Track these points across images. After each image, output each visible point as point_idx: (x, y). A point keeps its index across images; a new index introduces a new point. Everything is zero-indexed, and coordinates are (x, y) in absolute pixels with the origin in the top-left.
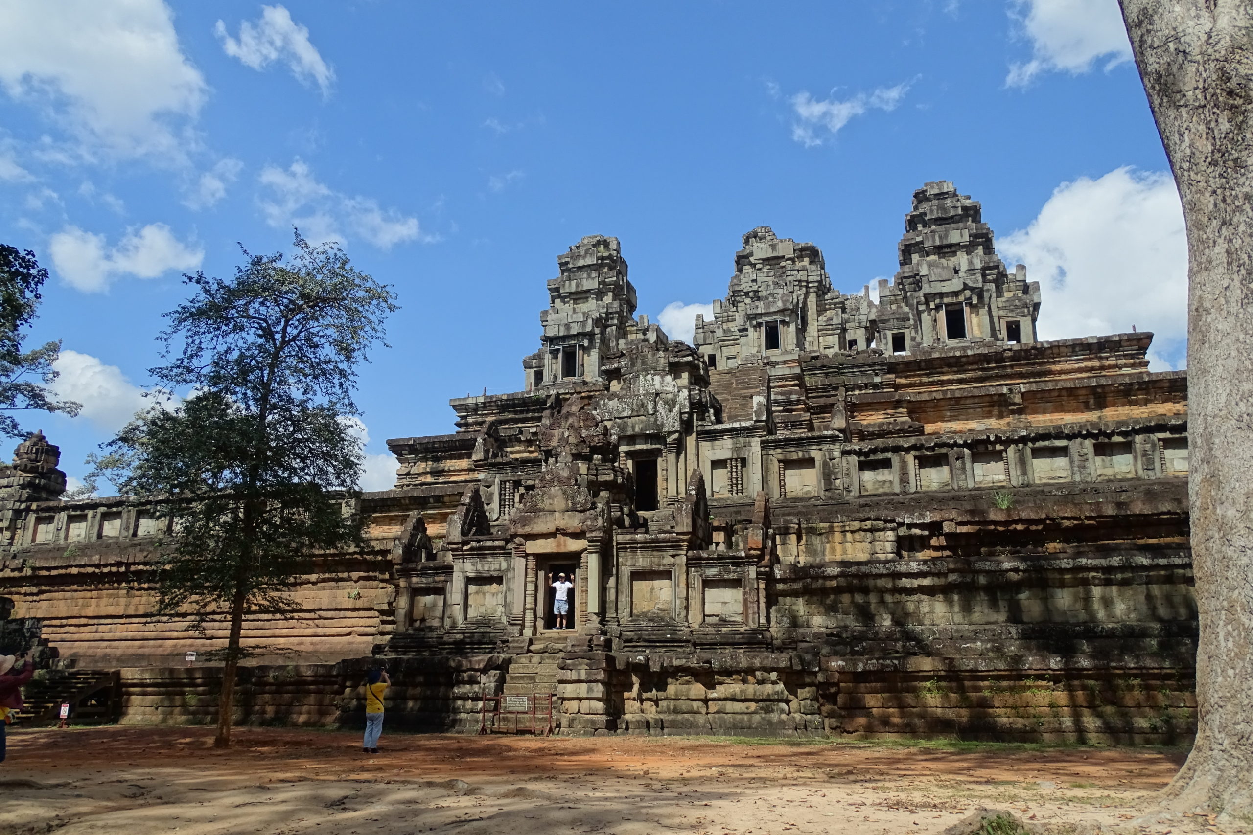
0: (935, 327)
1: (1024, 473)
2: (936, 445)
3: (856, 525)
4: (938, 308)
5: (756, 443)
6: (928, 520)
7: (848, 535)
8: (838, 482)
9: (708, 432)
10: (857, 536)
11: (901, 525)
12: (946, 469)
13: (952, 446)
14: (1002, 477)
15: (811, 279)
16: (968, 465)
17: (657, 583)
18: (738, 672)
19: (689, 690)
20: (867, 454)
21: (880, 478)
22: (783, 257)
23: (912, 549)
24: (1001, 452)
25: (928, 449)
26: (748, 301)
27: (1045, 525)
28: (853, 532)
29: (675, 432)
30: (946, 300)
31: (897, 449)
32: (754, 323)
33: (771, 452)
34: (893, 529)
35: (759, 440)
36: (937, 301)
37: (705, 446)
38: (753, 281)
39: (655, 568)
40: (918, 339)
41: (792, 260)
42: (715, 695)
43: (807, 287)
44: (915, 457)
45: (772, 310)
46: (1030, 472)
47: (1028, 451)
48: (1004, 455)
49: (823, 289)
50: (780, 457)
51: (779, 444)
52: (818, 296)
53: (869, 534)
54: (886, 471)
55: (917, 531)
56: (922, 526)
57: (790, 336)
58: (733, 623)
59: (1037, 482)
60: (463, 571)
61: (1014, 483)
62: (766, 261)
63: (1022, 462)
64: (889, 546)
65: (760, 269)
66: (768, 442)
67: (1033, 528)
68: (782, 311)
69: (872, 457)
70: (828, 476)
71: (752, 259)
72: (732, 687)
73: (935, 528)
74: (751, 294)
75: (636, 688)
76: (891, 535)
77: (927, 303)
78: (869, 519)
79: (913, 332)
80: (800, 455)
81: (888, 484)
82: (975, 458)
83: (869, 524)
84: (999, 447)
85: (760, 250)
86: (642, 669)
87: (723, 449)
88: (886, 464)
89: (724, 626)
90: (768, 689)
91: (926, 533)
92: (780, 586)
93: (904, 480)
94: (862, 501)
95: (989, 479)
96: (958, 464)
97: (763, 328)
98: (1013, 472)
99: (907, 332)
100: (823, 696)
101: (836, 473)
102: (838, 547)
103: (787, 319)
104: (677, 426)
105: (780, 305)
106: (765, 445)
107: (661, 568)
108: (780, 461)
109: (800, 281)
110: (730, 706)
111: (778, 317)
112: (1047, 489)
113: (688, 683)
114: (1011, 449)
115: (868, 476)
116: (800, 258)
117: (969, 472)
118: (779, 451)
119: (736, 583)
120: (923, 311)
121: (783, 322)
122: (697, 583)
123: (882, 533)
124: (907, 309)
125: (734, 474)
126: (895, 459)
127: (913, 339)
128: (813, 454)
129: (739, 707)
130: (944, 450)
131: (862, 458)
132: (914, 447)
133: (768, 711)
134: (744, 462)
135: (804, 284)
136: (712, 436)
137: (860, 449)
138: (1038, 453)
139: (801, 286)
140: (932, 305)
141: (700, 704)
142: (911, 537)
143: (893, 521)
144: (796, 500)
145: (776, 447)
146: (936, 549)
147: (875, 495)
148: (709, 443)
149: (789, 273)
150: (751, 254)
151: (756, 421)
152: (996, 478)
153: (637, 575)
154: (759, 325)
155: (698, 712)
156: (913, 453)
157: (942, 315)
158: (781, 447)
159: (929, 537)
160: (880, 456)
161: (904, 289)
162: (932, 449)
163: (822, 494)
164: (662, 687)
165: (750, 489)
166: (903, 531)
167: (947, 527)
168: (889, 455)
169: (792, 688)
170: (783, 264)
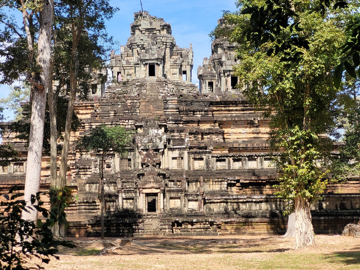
0: (226, 84)
1: (262, 165)
2: (239, 156)
3: (217, 180)
4: (228, 76)
5: (186, 153)
6: (236, 179)
7: (214, 182)
8: (210, 165)
9: (171, 148)
10: (217, 183)
11: (228, 180)
12: (241, 162)
13: (243, 156)
14: (256, 166)
15: (168, 41)
16: (247, 162)
17: (176, 200)
18: (199, 222)
19: (187, 226)
20: (219, 158)
21: (222, 165)
22: (155, 29)
23: (231, 186)
24: (256, 159)
25: (236, 157)
26: (138, 49)
27: (266, 181)
28: (215, 182)
29: (162, 149)
30: (231, 73)
31: (227, 156)
32: (144, 63)
33: (190, 155)
34: (226, 181)
35: (187, 151)
36: (228, 73)
37: (170, 152)
38: (141, 40)
39: (176, 197)
40: (219, 86)
41: (159, 31)
42: (193, 228)
43: (166, 45)
44: (233, 159)
45: (153, 58)
46: (263, 165)
47: (263, 159)
48: (257, 159)
49: (173, 45)
50: (193, 157)
51: (192, 153)
52: (171, 49)
53: (220, 183)
54: (224, 162)
55: (233, 182)
56: (234, 181)
57: (160, 70)
58: (196, 210)
59: (265, 168)
60: (122, 196)
61: (259, 168)
62: (147, 30)
63: (261, 162)
64: (225, 186)
65: (144, 34)
66: (189, 152)
67: (263, 182)
68: (157, 59)
69: (220, 158)
70: (207, 163)
71: (140, 27)
72: (198, 226)
73: (238, 181)
74: (140, 46)
75: (176, 226)
76: (226, 183)
77: (224, 73)
78: (220, 178)
79: (217, 82)
80: (199, 157)
81: (224, 166)
82: (249, 160)
83: (220, 180)
84: (256, 157)
85: (144, 24)
86: (177, 222)
87: (176, 154)
88: (224, 160)
89: (194, 211)
90: (206, 226)
91: (235, 182)
92: (207, 201)
93: (229, 166)
94: (217, 172)
95: (252, 166)
96: (244, 162)
97: (148, 66)
98: (259, 165)
99: (214, 82)
100: (217, 227)
101: (209, 163)
102: (211, 186)
103: (159, 63)
104: (163, 147)
105: (156, 56)
106: (189, 153)
107: (178, 197)
108: (193, 158)
109: (163, 42)
110: (197, 230)
111: (155, 62)
112: (267, 170)
113: (187, 225)
114: (259, 158)
115: (219, 163)
116: (163, 29)
117: (247, 164)
118: (193, 155)
119: (196, 200)
120: (222, 76)
121: (157, 64)
122: (187, 200)
123: (223, 182)
124: (215, 72)
125: (179, 162)
126: (227, 159)
127: (217, 86)
128: (203, 157)
129: (199, 230)
130: (240, 158)
131: (217, 159)
132: (232, 156)
133: (206, 231)
134: (182, 158)
135: (165, 43)
136: (172, 150)
137: (217, 156)
138: (265, 159)
139: (163, 44)
140: (226, 74)
141: (190, 230)
142: (231, 183)
143: (227, 179)
144: (197, 170)
145: (192, 154)
146: (237, 187)
147: (220, 170)
148: (171, 152)
149: (158, 38)
150: (140, 25)
151: (187, 146)
152: (254, 166)
153: (171, 198)
154: (146, 64)
155: (190, 232)
156: (232, 158)
157: (229, 79)
158: (193, 154)
159: (236, 183)
160: (223, 158)
161: (214, 63)
162: (237, 157)
163: (205, 169)
164: (181, 226)
165: (184, 167)
166: (229, 182)
167: (241, 181)
168: (225, 158)
169: (211, 226)
170: (155, 32)
